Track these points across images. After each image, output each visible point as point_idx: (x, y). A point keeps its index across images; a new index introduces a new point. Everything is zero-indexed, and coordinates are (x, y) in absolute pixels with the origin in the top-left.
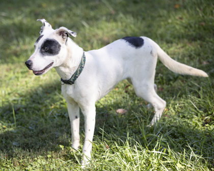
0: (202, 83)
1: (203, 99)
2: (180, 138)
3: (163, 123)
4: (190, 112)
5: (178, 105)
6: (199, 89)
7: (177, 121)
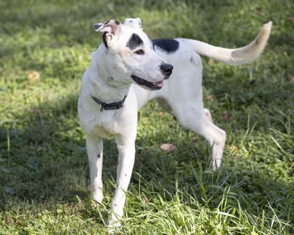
0: (289, 110)
1: (291, 134)
2: (256, 193)
3: (230, 168)
4: (271, 154)
5: (253, 142)
6: (285, 120)
7: (252, 166)
